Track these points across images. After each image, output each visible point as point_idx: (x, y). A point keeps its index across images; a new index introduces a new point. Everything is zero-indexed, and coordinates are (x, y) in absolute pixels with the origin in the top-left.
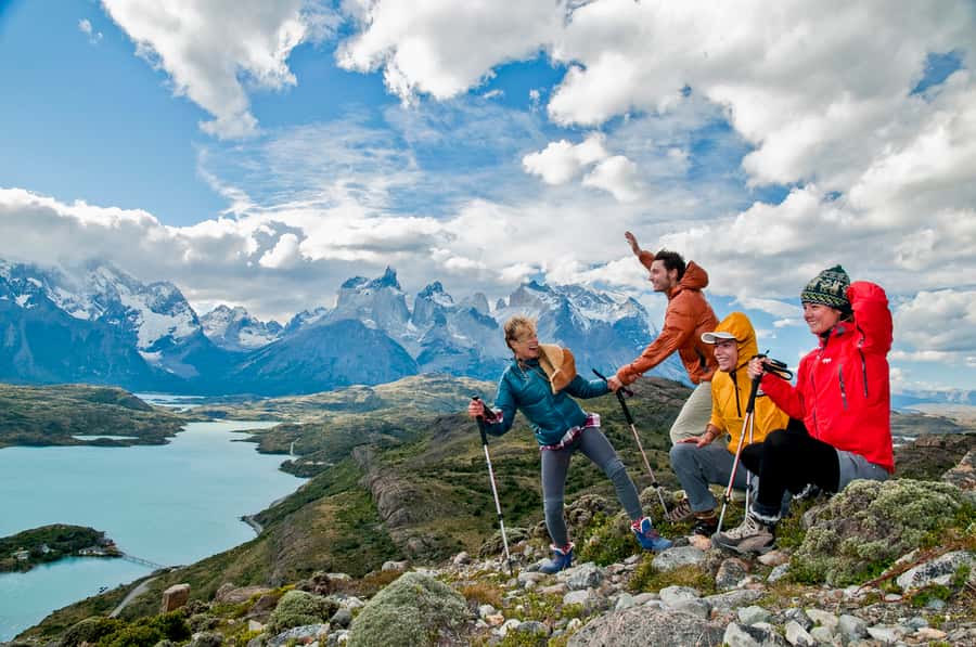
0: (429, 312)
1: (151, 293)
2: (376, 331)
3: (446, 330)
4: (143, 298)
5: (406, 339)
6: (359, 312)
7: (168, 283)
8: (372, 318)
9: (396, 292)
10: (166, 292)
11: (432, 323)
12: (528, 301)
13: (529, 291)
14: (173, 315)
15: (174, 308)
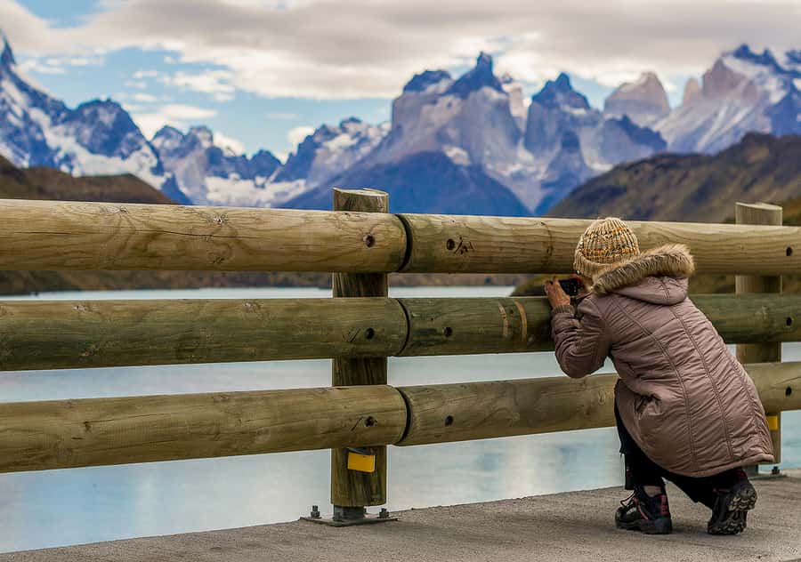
0: (551, 129)
1: (84, 120)
2: (470, 168)
3: (581, 160)
4: (72, 130)
5: (518, 177)
6: (441, 136)
7: (109, 101)
8: (463, 147)
9: (494, 95)
10: (107, 118)
11: (558, 148)
12: (733, 85)
13: (735, 65)
14: (124, 157)
15: (123, 143)
